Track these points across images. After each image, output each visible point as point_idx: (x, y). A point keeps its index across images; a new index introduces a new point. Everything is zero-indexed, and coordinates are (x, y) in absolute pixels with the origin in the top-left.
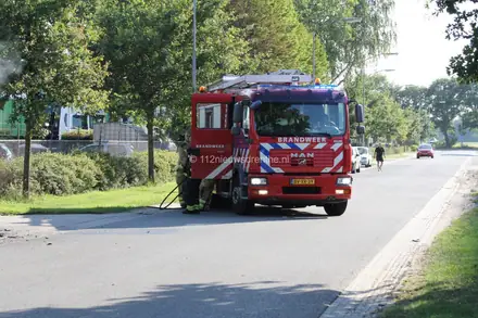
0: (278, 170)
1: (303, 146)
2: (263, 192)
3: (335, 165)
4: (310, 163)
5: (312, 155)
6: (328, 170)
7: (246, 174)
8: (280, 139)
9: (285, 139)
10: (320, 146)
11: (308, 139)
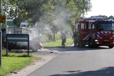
0: (101, 38)
1: (106, 33)
2: (98, 43)
3: (113, 37)
4: (108, 36)
5: (108, 35)
6: (111, 38)
7: (94, 39)
8: (101, 31)
9: (103, 31)
10: (110, 33)
11: (107, 31)
